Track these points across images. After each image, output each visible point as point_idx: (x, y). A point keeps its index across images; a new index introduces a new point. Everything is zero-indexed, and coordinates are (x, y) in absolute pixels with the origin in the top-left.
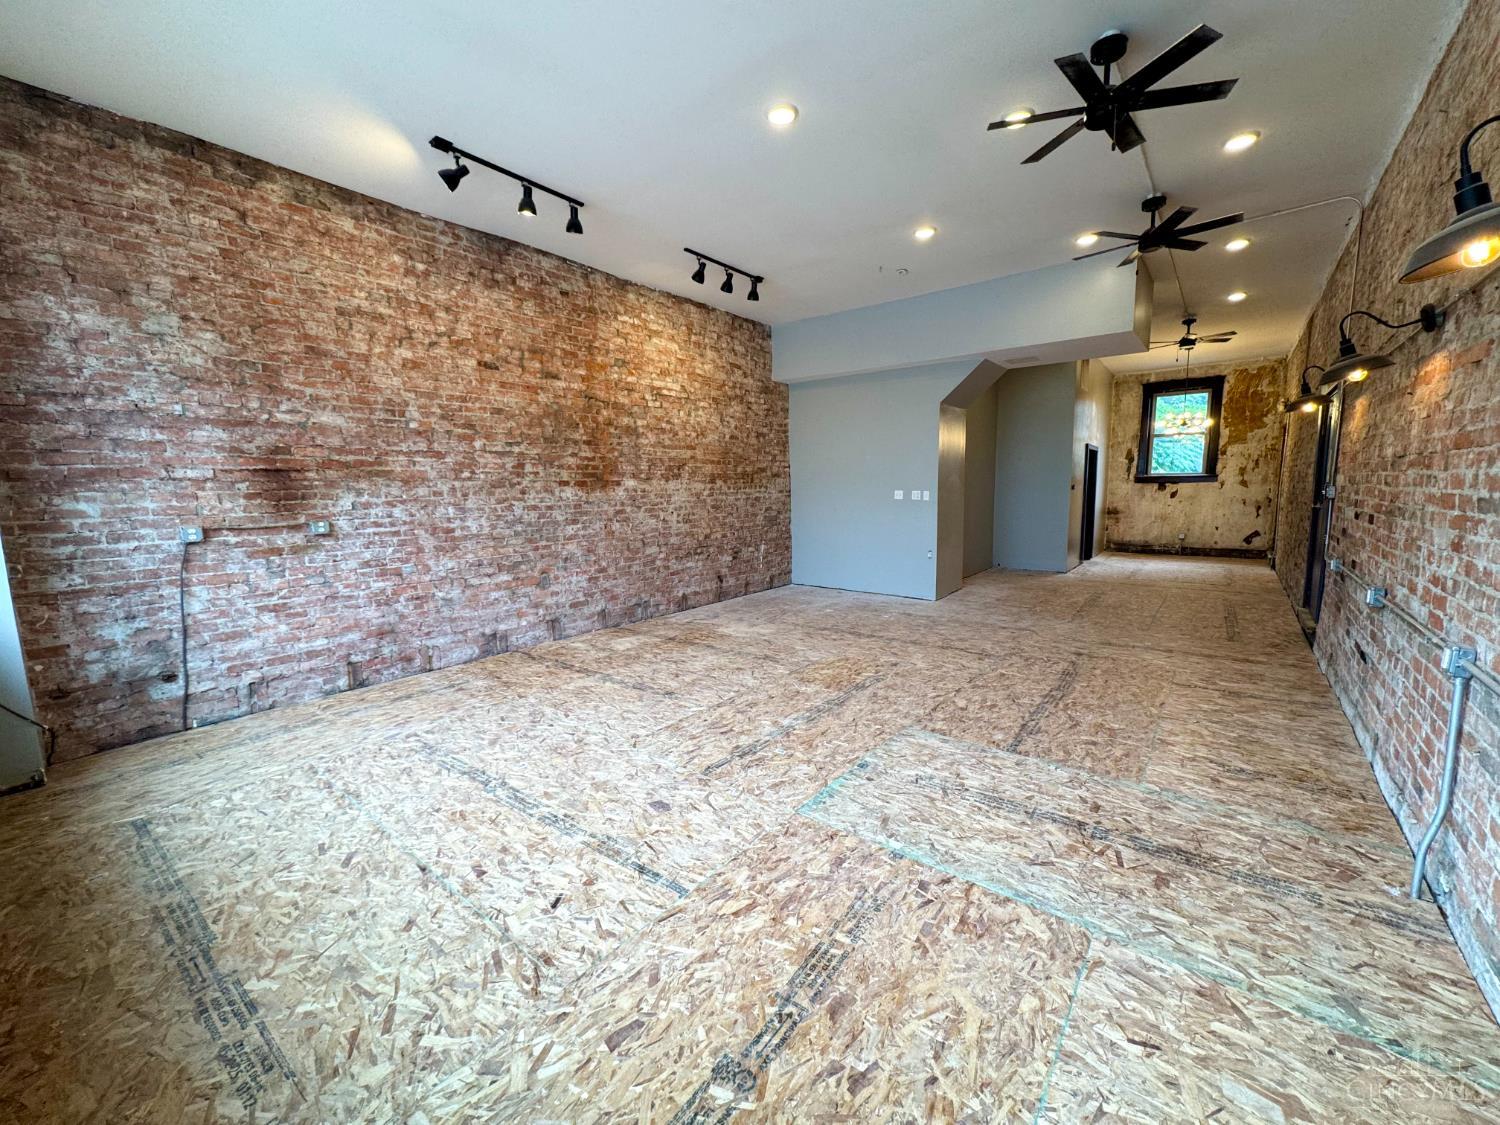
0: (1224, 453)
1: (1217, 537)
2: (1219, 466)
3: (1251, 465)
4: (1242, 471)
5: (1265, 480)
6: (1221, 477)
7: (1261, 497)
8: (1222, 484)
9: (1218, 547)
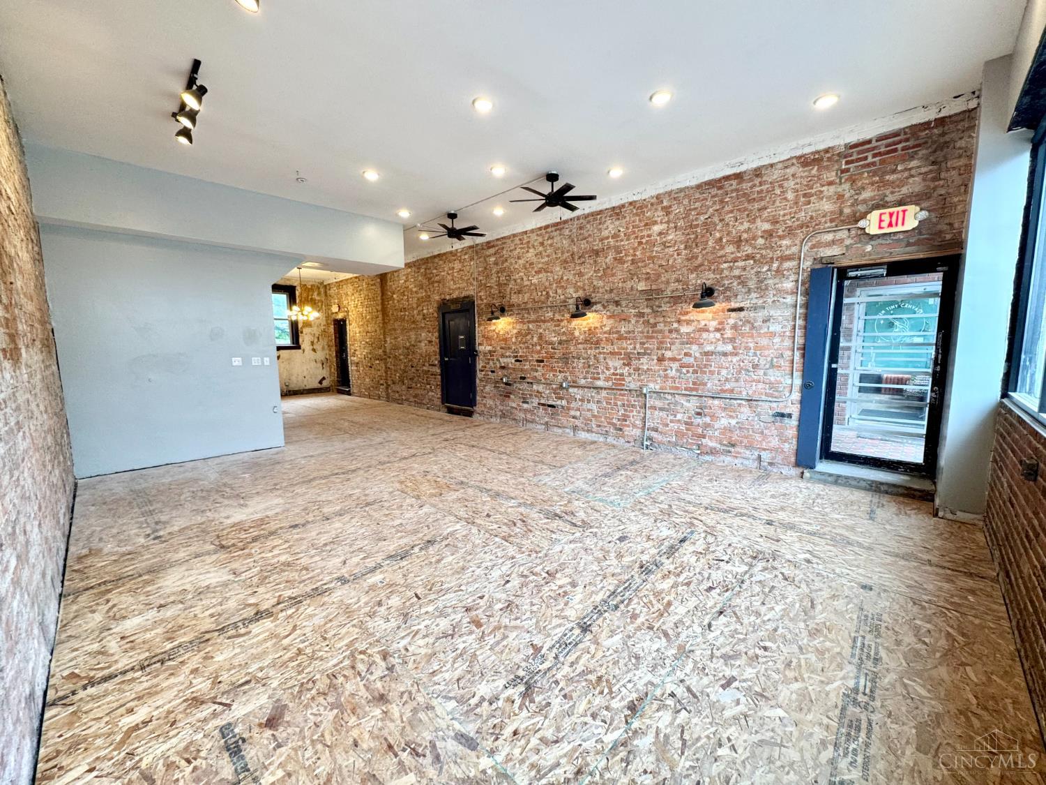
0: (302, 332)
1: (305, 383)
2: (301, 340)
3: (316, 340)
4: (312, 343)
5: (323, 348)
6: (302, 347)
7: (323, 358)
8: (304, 351)
9: (307, 388)
